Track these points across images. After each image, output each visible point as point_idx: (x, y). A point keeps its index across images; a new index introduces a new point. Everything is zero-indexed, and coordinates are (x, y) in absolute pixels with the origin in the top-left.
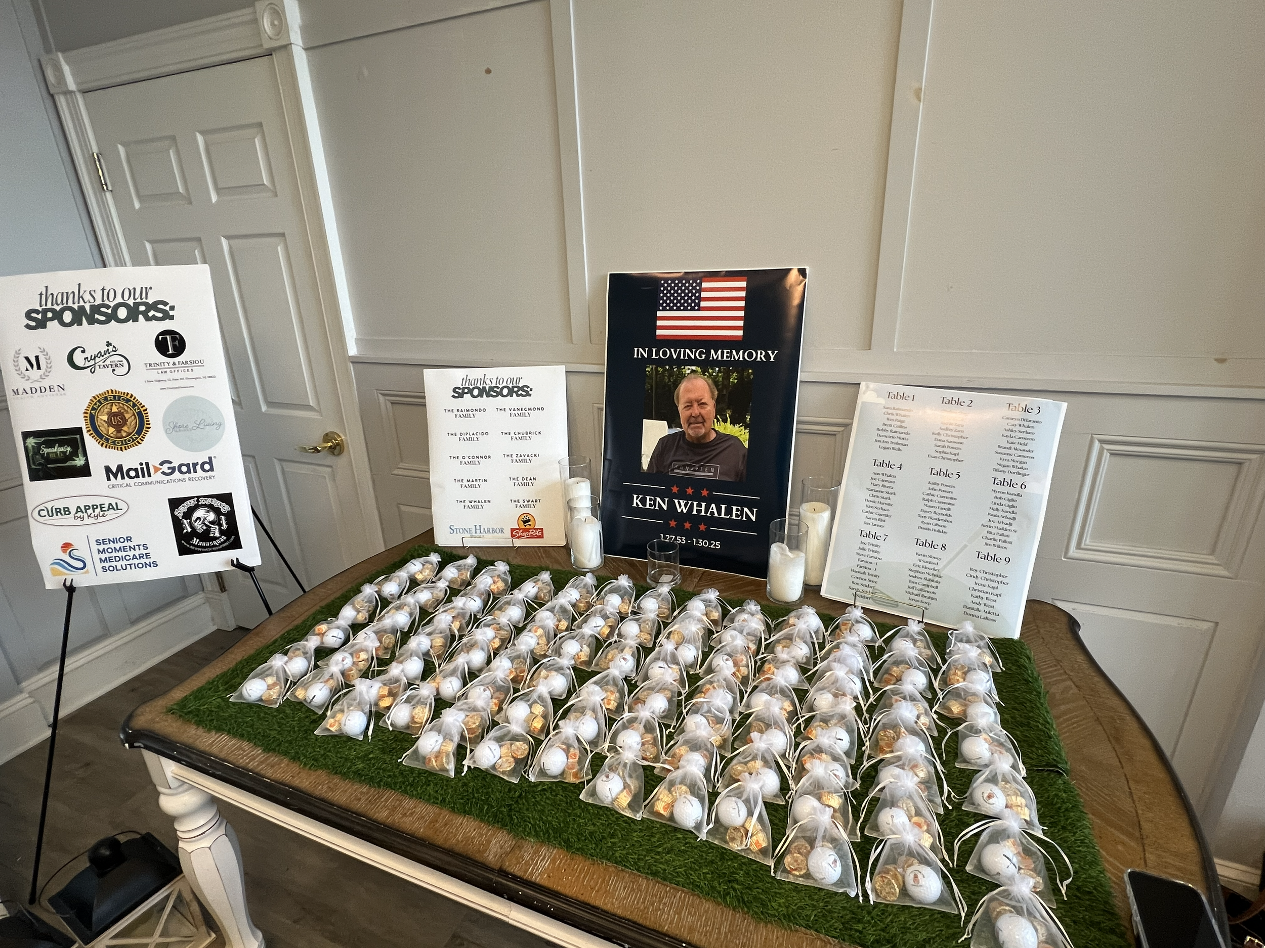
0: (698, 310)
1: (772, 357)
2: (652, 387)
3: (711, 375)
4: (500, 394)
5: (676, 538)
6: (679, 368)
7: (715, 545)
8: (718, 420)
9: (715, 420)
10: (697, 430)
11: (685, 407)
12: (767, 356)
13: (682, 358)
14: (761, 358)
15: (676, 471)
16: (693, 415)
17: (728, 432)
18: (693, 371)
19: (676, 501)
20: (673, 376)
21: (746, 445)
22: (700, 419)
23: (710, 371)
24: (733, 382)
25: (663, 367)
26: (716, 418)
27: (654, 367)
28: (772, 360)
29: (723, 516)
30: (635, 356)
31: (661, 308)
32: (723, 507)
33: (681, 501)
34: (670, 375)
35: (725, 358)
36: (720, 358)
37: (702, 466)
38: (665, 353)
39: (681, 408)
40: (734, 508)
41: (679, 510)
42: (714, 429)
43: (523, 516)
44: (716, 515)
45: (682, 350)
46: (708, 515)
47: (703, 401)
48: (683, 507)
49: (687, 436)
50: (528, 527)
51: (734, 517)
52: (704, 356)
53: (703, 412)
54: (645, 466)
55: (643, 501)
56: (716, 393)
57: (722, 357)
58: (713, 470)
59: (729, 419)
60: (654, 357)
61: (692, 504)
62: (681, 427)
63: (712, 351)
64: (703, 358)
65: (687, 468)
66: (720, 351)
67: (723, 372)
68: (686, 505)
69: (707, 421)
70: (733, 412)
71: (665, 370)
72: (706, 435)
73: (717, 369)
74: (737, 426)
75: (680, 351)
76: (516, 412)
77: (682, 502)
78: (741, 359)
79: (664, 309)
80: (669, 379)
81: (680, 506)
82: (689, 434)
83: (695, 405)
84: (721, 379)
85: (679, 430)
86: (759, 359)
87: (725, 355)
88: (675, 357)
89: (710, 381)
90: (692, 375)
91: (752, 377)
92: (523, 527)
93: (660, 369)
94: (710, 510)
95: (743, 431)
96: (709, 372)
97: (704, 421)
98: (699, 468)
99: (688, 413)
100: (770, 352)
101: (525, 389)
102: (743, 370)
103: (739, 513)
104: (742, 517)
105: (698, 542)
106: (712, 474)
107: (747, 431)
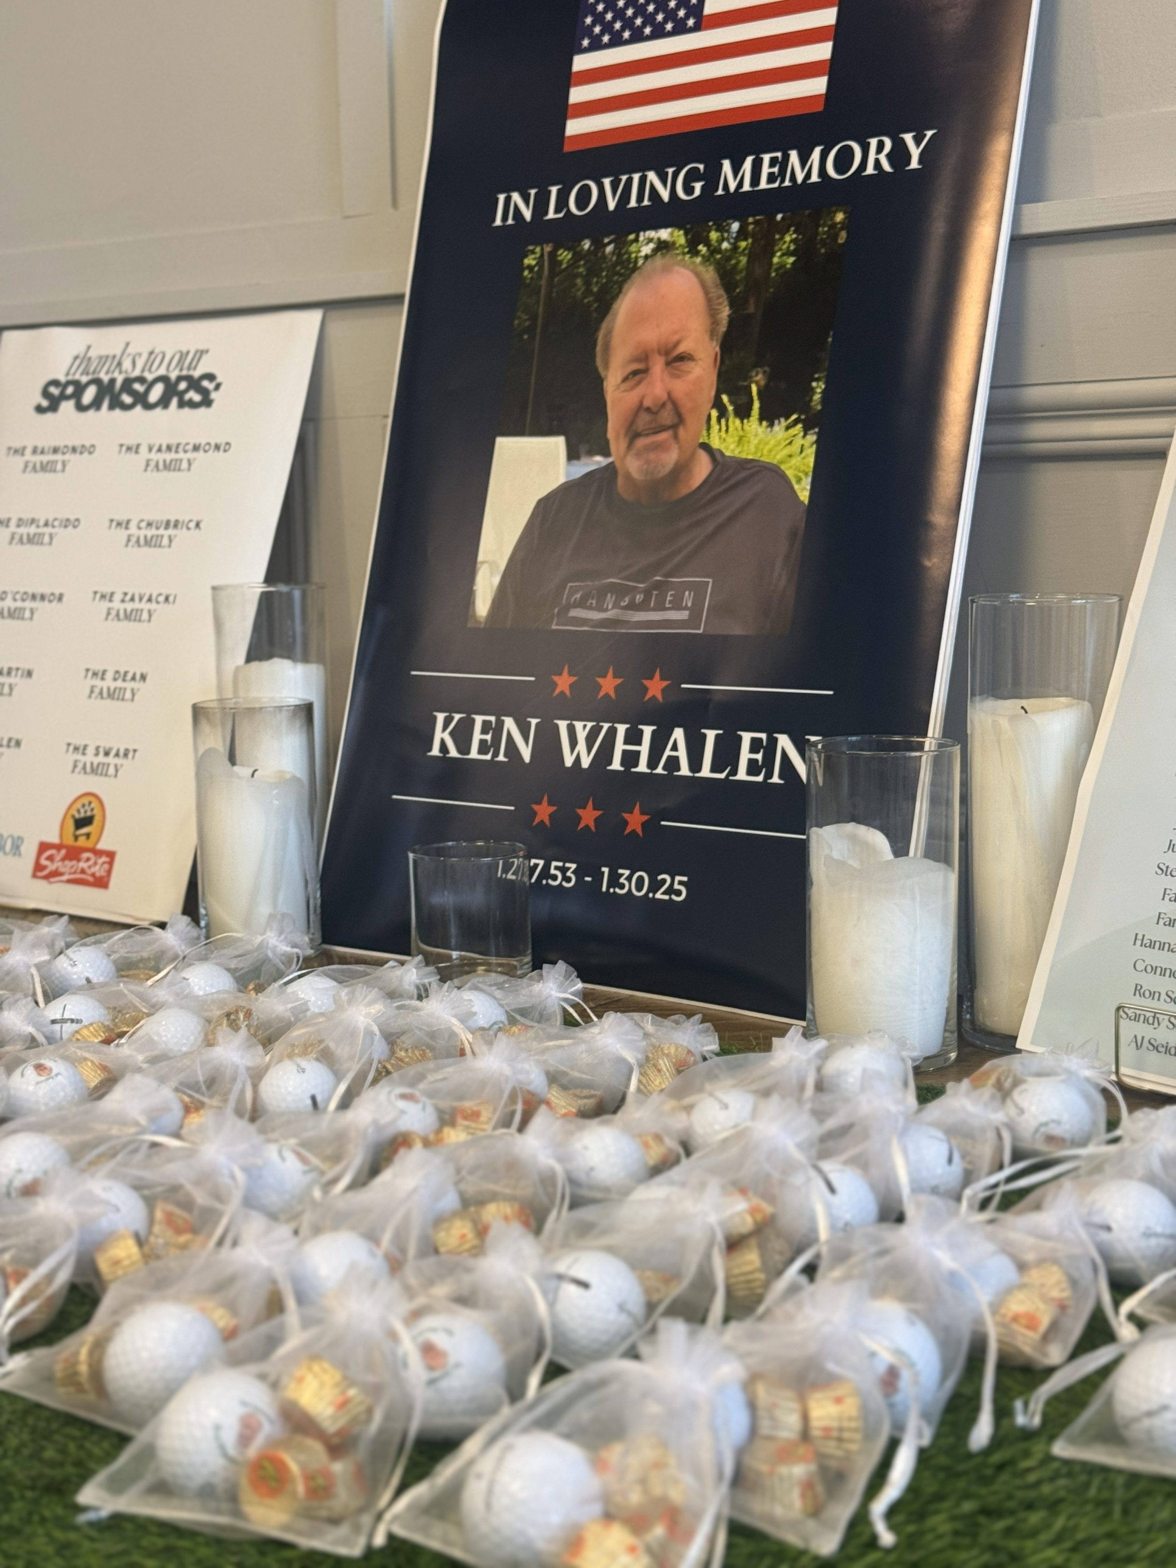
0: (697, 28)
1: (915, 152)
2: (534, 318)
3: (714, 250)
4: (141, 400)
5: (547, 867)
6: (621, 243)
7: (670, 891)
8: (722, 412)
9: (714, 413)
10: (652, 456)
11: (625, 379)
12: (899, 155)
13: (633, 203)
14: (877, 163)
15: (575, 613)
16: (647, 403)
17: (748, 453)
18: (663, 247)
19: (563, 725)
20: (598, 275)
21: (804, 493)
22: (667, 416)
23: (714, 235)
24: (782, 266)
25: (572, 245)
26: (718, 404)
27: (548, 248)
28: (914, 164)
29: (706, 772)
30: (498, 222)
31: (586, 43)
32: (711, 735)
33: (579, 725)
34: (593, 272)
35: (763, 185)
36: (747, 187)
37: (658, 586)
38: (583, 198)
39: (612, 381)
40: (747, 737)
41: (569, 761)
42: (706, 447)
43: (78, 805)
44: (685, 770)
45: (636, 177)
46: (659, 770)
47: (681, 349)
48: (582, 746)
49: (620, 481)
50: (82, 841)
51: (742, 775)
52: (698, 186)
53: (679, 387)
54: (482, 606)
55: (462, 735)
56: (725, 312)
57: (755, 180)
58: (688, 599)
59: (756, 405)
60: (551, 215)
61: (612, 732)
62: (606, 453)
63: (727, 165)
64: (697, 192)
65: (610, 600)
66: (749, 160)
67: (753, 235)
68: (590, 740)
69: (690, 420)
70: (770, 378)
71: (578, 256)
72: (681, 470)
73: (735, 226)
74: (780, 427)
75: (629, 181)
76: (161, 457)
77: (582, 729)
78: (815, 178)
79: (596, 45)
80: (588, 283)
81: (573, 743)
82: (628, 476)
83: (658, 365)
84: (744, 260)
85: (599, 461)
86: (870, 170)
87: (766, 170)
88: (612, 205)
89: (710, 274)
90: (659, 260)
91: (843, 237)
92: (69, 841)
93: (565, 256)
94: (668, 752)
95: (799, 441)
96: (707, 243)
97: (680, 420)
98: (648, 594)
99: (632, 398)
100: (908, 138)
101: (205, 383)
102: (816, 218)
103: (759, 757)
104: (769, 775)
105: (614, 880)
106: (683, 615)
107: (812, 438)
